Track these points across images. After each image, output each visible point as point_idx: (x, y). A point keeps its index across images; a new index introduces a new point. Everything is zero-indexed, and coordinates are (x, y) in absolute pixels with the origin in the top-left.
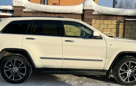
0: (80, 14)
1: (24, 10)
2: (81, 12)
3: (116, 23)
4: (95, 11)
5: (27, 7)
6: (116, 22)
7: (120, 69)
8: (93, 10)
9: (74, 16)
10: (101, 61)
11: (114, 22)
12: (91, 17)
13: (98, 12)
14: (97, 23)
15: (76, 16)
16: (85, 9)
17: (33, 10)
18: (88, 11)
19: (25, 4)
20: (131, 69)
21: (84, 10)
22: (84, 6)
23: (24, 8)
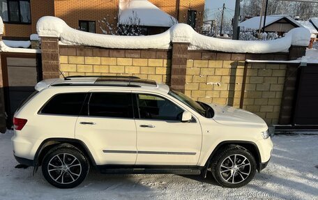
0: (164, 50)
1: (60, 43)
2: (167, 47)
3: (230, 67)
4: (192, 45)
5: (65, 37)
6: (231, 64)
7: (221, 166)
8: (189, 44)
9: (154, 53)
10: (194, 154)
11: (227, 64)
12: (185, 56)
13: (197, 46)
14: (196, 65)
15: (158, 53)
16: (173, 41)
17: (77, 43)
18: (179, 45)
19: (61, 32)
20: (238, 164)
21: (171, 44)
22: (172, 36)
23: (60, 39)
